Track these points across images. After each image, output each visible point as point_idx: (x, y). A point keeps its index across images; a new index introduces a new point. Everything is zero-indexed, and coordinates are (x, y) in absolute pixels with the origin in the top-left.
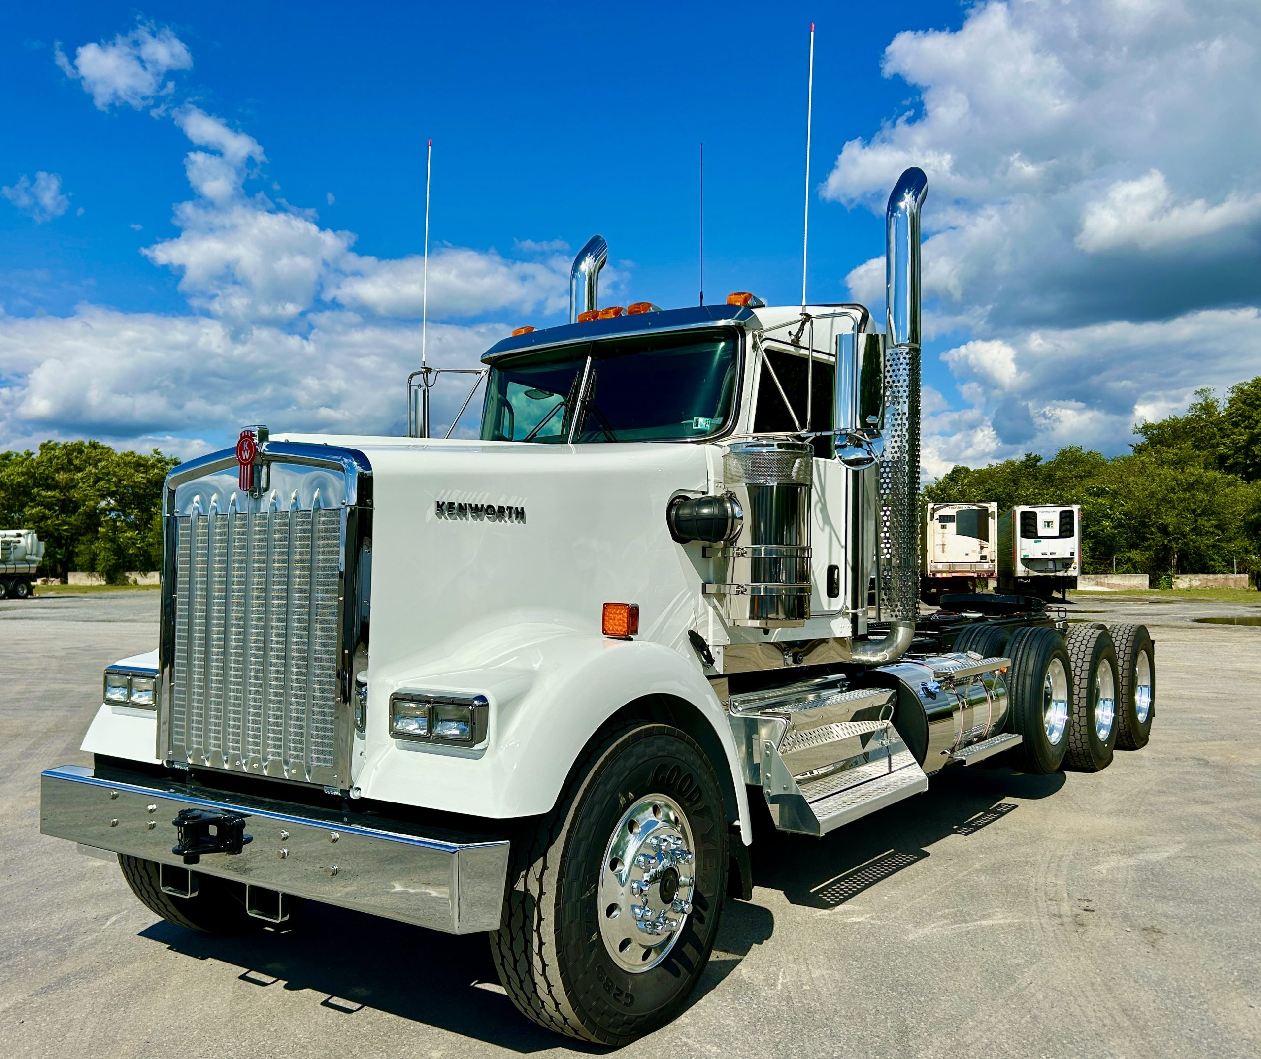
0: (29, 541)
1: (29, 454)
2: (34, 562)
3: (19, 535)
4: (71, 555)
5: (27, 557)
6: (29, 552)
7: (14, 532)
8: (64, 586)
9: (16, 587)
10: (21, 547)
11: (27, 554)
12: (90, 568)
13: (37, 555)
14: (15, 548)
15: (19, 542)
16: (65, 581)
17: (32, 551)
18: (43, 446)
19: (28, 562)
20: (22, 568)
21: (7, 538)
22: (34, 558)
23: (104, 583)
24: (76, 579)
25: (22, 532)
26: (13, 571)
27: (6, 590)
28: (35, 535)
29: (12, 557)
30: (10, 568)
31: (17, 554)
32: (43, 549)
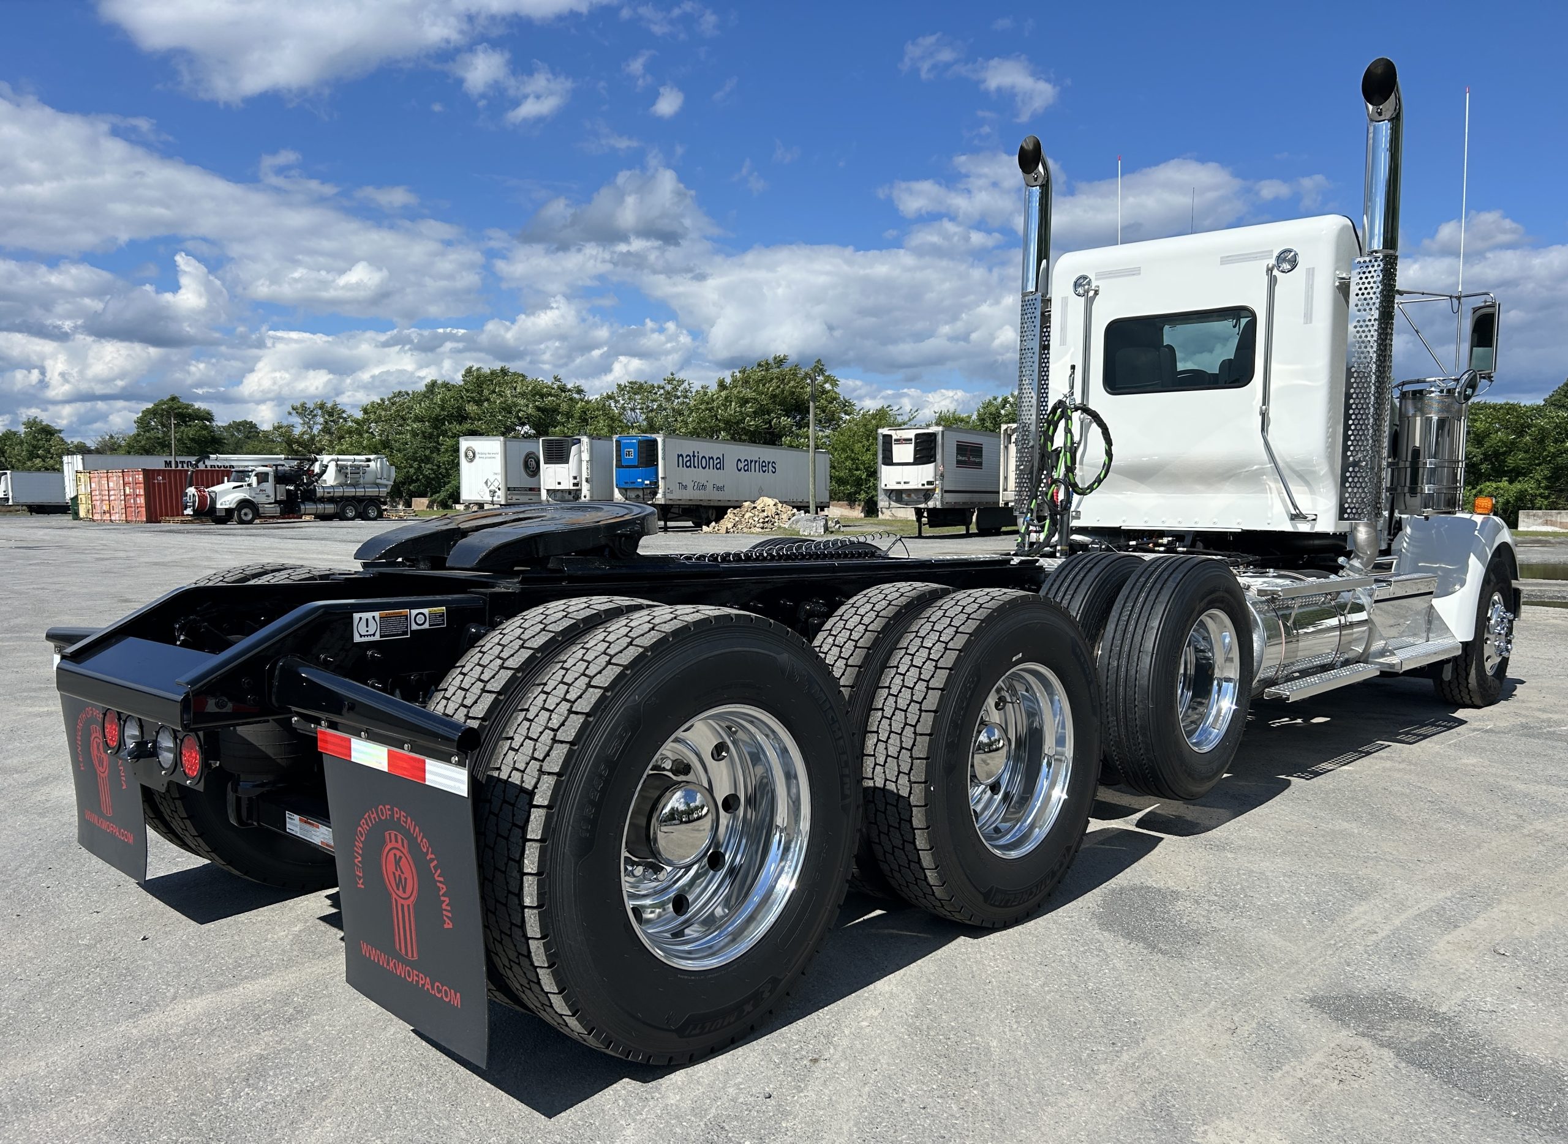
0: (379, 465)
2: (386, 486)
3: (369, 460)
5: (379, 481)
6: (378, 476)
7: (363, 457)
8: (406, 510)
9: (365, 509)
10: (371, 472)
11: (376, 479)
13: (387, 479)
14: (365, 472)
15: (368, 466)
17: (382, 475)
19: (378, 485)
20: (372, 491)
21: (356, 463)
22: (385, 482)
25: (372, 457)
26: (362, 494)
27: (356, 512)
28: (386, 460)
29: (362, 481)
30: (360, 492)
31: (369, 478)
32: (393, 475)
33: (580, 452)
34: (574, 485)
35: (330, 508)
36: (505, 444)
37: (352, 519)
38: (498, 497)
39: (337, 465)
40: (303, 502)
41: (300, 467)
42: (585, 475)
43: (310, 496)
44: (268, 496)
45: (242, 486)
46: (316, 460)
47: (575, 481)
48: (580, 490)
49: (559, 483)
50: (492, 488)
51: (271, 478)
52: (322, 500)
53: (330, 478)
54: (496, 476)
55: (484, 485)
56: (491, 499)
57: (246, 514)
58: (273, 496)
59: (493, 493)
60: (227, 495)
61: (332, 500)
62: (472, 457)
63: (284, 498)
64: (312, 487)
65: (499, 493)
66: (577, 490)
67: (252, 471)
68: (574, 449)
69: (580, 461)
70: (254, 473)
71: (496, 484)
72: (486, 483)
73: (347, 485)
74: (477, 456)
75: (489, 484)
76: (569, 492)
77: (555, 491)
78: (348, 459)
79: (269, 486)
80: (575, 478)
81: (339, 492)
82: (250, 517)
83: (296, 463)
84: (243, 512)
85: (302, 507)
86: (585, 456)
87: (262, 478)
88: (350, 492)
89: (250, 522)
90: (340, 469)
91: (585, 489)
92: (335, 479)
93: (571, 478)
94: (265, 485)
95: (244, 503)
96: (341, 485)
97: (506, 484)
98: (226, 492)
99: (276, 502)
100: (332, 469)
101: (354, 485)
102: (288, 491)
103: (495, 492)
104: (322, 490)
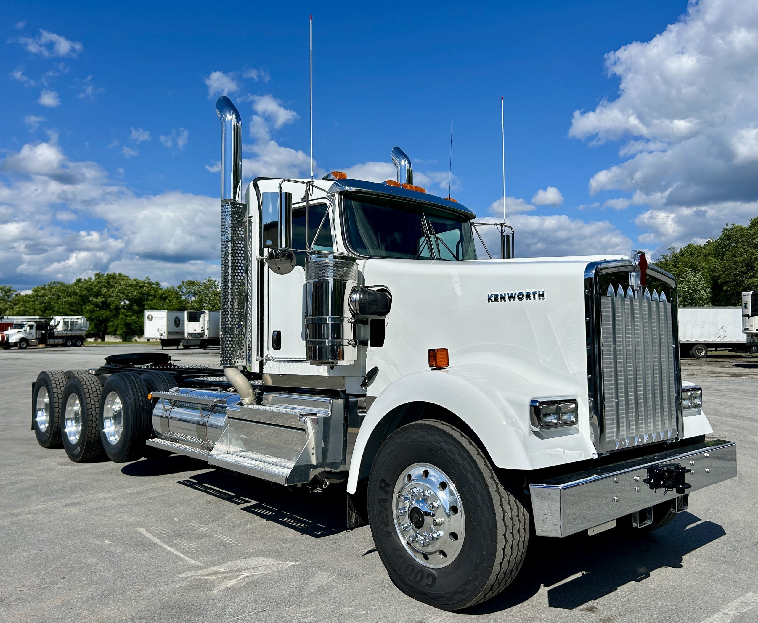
0: (82, 321)
1: (90, 278)
2: (84, 330)
3: (78, 319)
4: (106, 327)
5: (82, 328)
6: (82, 326)
7: (76, 317)
8: (103, 342)
9: (76, 341)
10: (79, 324)
11: (81, 327)
12: (114, 333)
13: (86, 327)
14: (76, 324)
15: (78, 321)
16: (103, 340)
17: (83, 325)
18: (97, 275)
19: (82, 330)
20: (79, 333)
21: (72, 320)
22: (84, 329)
23: (121, 341)
24: (108, 339)
25: (80, 317)
26: (75, 334)
27: (72, 343)
28: (85, 319)
29: (75, 328)
30: (74, 333)
31: (77, 327)
32: (88, 325)
33: (204, 317)
34: (202, 331)
35: (60, 341)
36: (168, 313)
37: (70, 346)
38: (164, 336)
39: (64, 321)
40: (49, 339)
41: (46, 322)
42: (206, 326)
43: (52, 335)
44: (33, 336)
45: (21, 331)
46: (53, 319)
47: (202, 329)
48: (204, 333)
49: (195, 330)
50: (161, 332)
51: (34, 328)
52: (57, 337)
53: (60, 328)
54: (163, 327)
55: (157, 331)
56: (160, 337)
57: (23, 345)
58: (35, 336)
59: (161, 334)
60: (14, 335)
61: (61, 337)
62: (151, 319)
63: (40, 337)
64: (52, 332)
65: (164, 334)
66: (202, 333)
67: (26, 324)
68: (202, 316)
69: (205, 320)
70: (27, 325)
71: (163, 330)
72: (158, 330)
73: (68, 330)
74: (154, 318)
75: (159, 330)
76: (199, 334)
77: (191, 333)
78: (69, 318)
79: (34, 331)
80: (202, 328)
81: (65, 333)
82: (25, 346)
83: (44, 320)
84: (22, 343)
85: (48, 341)
86: (207, 319)
87: (31, 327)
88: (69, 333)
89: (25, 348)
90: (65, 323)
91: (206, 332)
92: (63, 327)
93: (201, 328)
94: (32, 331)
95: (22, 340)
96: (65, 330)
97: (168, 330)
98: (13, 335)
99: (36, 339)
100: (62, 323)
101: (71, 330)
102: (42, 334)
103: (162, 334)
104: (57, 333)
